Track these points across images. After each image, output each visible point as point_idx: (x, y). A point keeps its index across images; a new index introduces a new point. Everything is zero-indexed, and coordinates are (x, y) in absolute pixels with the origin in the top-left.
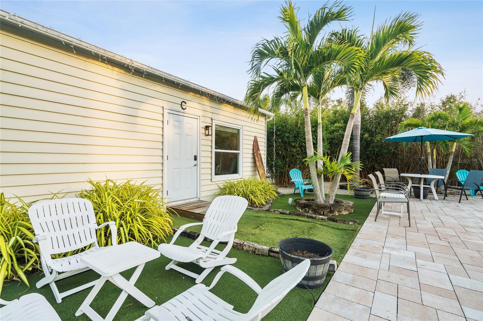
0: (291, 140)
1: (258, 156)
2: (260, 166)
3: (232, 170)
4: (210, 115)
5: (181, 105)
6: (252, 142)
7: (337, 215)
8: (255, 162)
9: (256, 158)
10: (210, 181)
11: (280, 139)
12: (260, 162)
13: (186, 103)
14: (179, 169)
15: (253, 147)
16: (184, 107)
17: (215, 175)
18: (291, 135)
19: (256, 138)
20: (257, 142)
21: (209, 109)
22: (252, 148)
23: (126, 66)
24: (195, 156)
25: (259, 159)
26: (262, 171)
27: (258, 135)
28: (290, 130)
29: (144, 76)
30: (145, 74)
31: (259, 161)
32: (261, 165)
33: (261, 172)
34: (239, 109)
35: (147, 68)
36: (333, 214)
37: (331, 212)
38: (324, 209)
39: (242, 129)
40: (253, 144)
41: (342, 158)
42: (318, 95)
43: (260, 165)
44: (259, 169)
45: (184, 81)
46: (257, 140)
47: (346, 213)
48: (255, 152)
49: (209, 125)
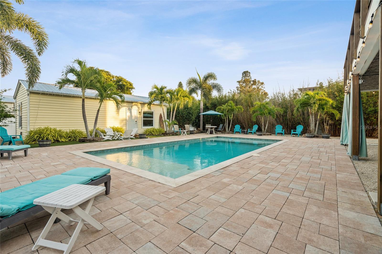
6: (159, 115)
14: (131, 124)
17: (143, 126)
24: (136, 121)
25: (162, 121)
27: (162, 113)
33: (162, 126)
34: (153, 105)
39: (154, 111)
46: (161, 115)
48: (160, 119)
49: (140, 112)
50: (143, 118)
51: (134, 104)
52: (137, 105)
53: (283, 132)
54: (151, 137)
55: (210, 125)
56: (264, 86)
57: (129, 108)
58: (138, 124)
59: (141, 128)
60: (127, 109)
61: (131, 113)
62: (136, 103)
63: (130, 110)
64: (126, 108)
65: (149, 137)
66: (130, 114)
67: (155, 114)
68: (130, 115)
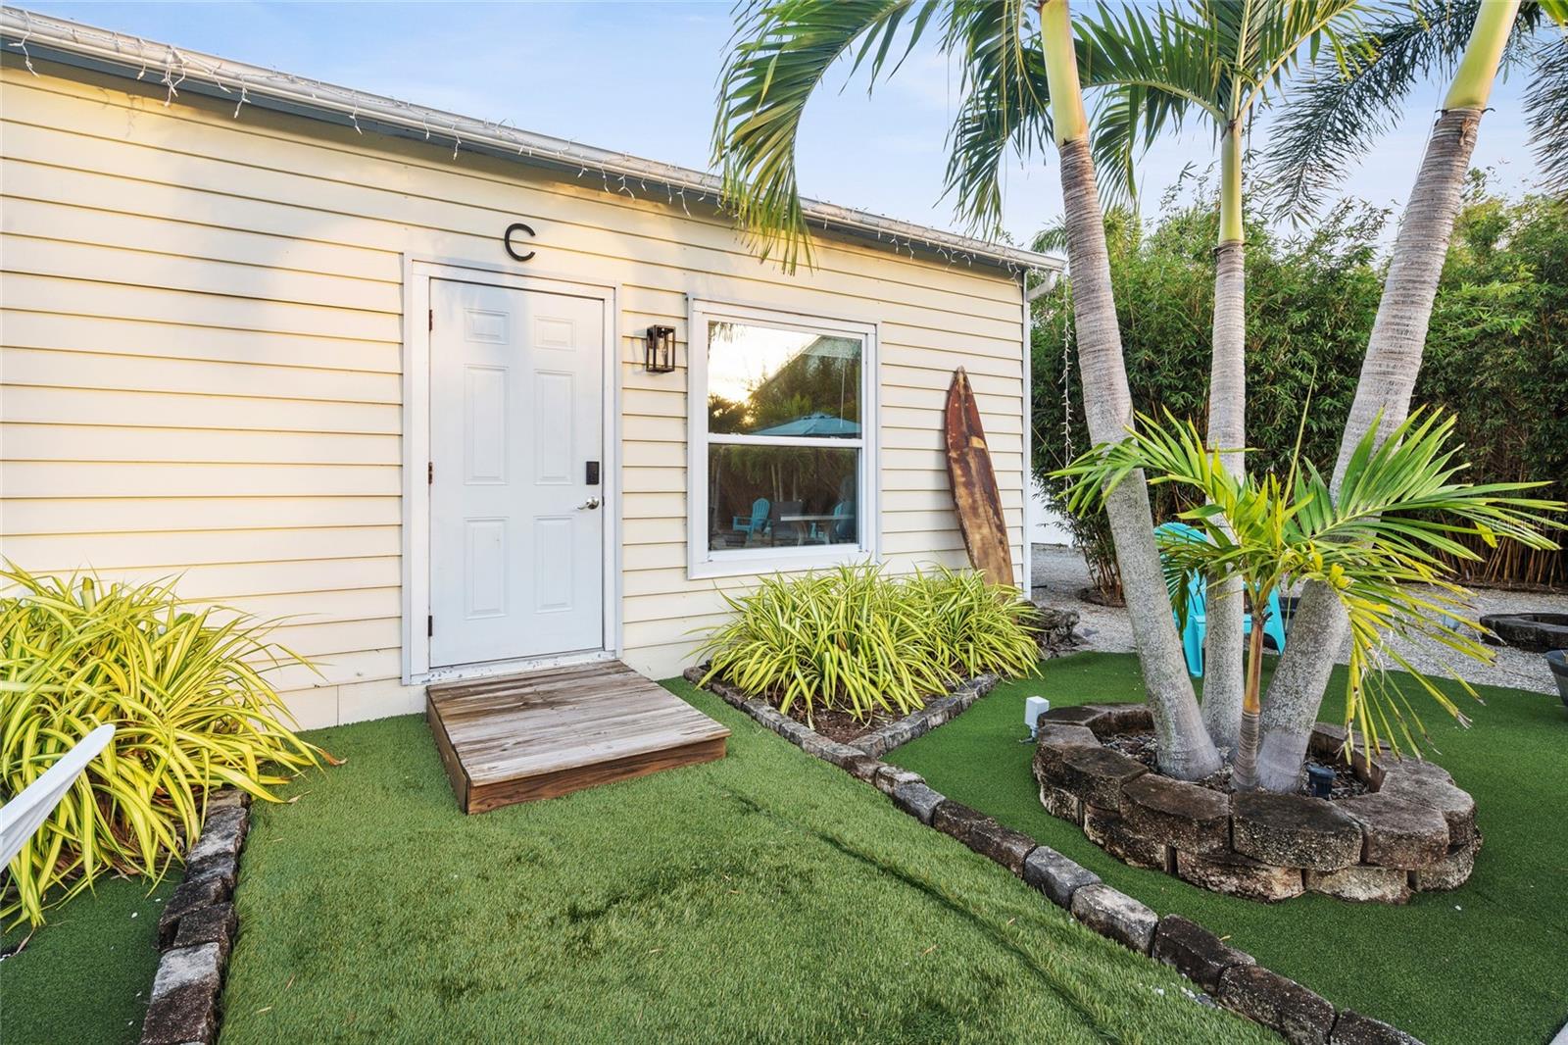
0: (1165, 382)
1: (967, 463)
4: (678, 281)
5: (503, 243)
7: (1280, 892)
8: (950, 491)
9: (960, 471)
10: (679, 574)
13: (532, 234)
14: (500, 524)
15: (946, 420)
16: (522, 251)
18: (1166, 358)
19: (961, 377)
20: (969, 397)
21: (673, 254)
22: (939, 426)
23: (142, 74)
24: (589, 464)
25: (974, 472)
26: (986, 530)
27: (970, 365)
28: (1162, 331)
29: (237, 113)
30: (244, 103)
31: (969, 484)
32: (981, 504)
33: (978, 537)
34: (856, 250)
35: (264, 80)
36: (1247, 883)
37: (1232, 860)
38: (1172, 826)
39: (871, 338)
40: (947, 406)
41: (1362, 456)
42: (1216, 76)
43: (974, 501)
45: (481, 125)
46: (966, 387)
47: (1376, 893)
48: (950, 441)
59: (675, 581)
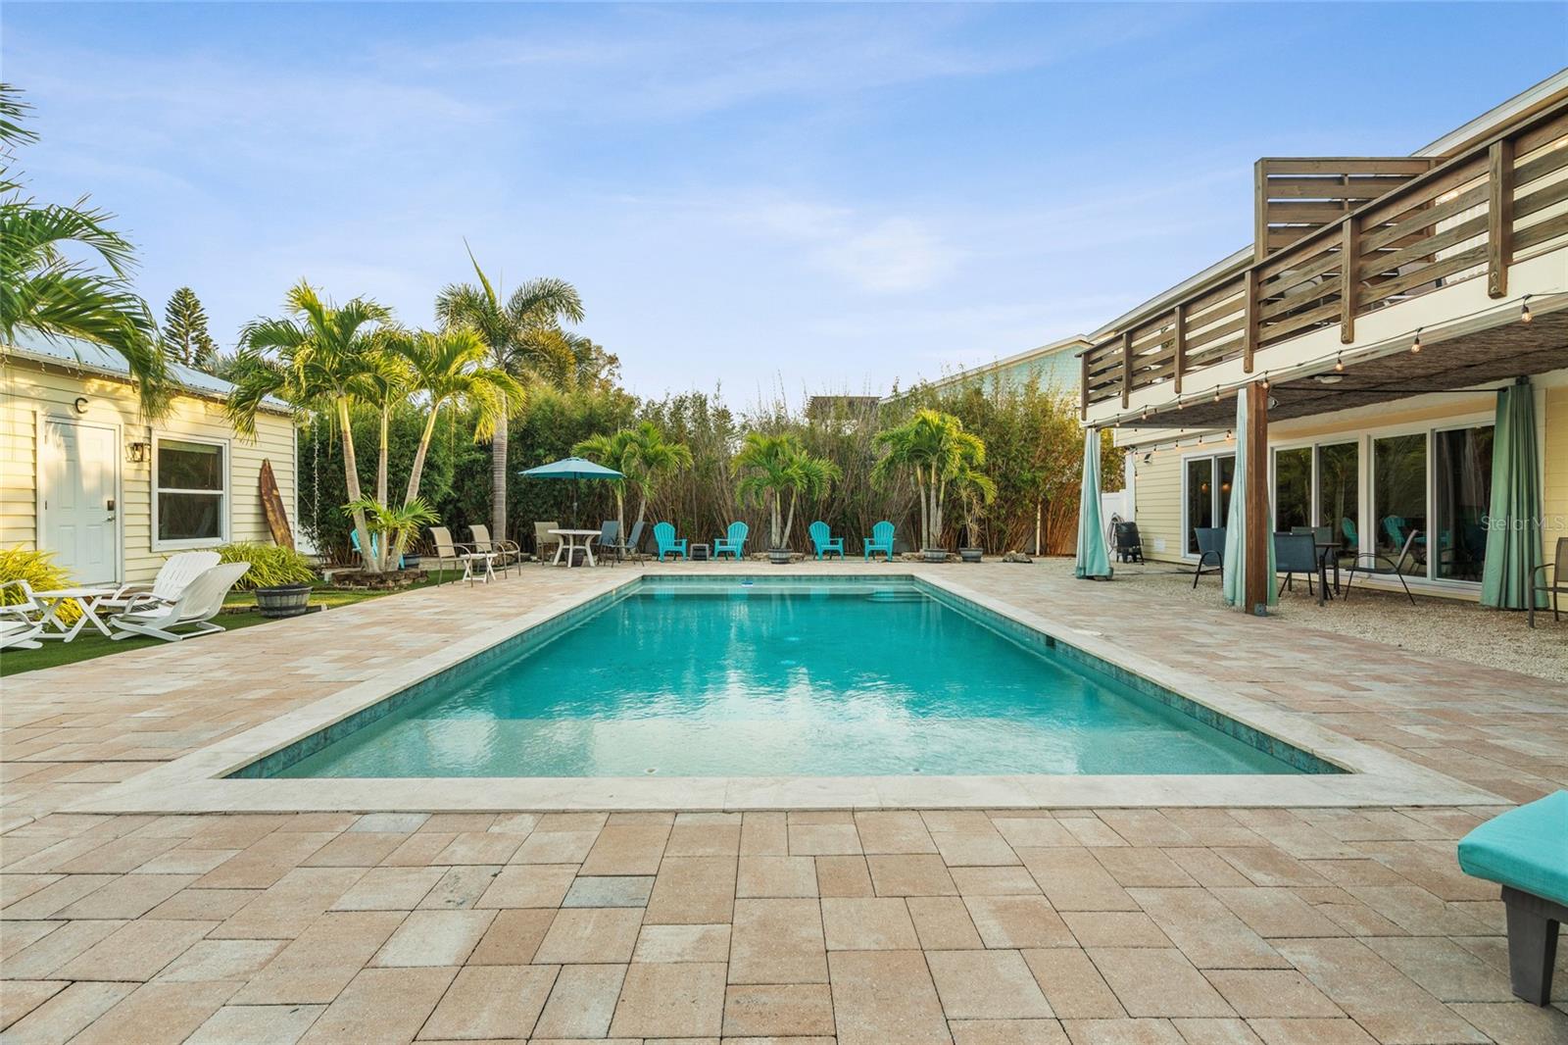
1: (273, 502)
2: (277, 521)
3: (206, 529)
4: (146, 421)
5: (74, 406)
6: (259, 471)
8: (264, 514)
9: (268, 505)
10: (147, 550)
11: (336, 463)
12: (278, 513)
13: (86, 402)
14: (71, 528)
15: (260, 482)
16: (82, 409)
17: (160, 539)
19: (267, 462)
20: (270, 472)
22: (257, 485)
24: (109, 502)
26: (282, 530)
27: (271, 457)
31: (273, 511)
32: (279, 519)
33: (279, 533)
39: (227, 445)
40: (260, 475)
43: (277, 518)
44: (273, 528)
46: (270, 467)
48: (264, 492)
49: (136, 446)
50: (160, 486)
51: (94, 385)
52: (117, 394)
53: (839, 547)
54: (335, 601)
55: (556, 524)
56: (616, 371)
57: (58, 409)
58: (128, 520)
59: (145, 553)
60: (41, 421)
61: (71, 445)
62: (109, 383)
63: (65, 425)
64: (35, 413)
65: (324, 604)
66: (64, 457)
67: (235, 462)
68: (64, 464)
